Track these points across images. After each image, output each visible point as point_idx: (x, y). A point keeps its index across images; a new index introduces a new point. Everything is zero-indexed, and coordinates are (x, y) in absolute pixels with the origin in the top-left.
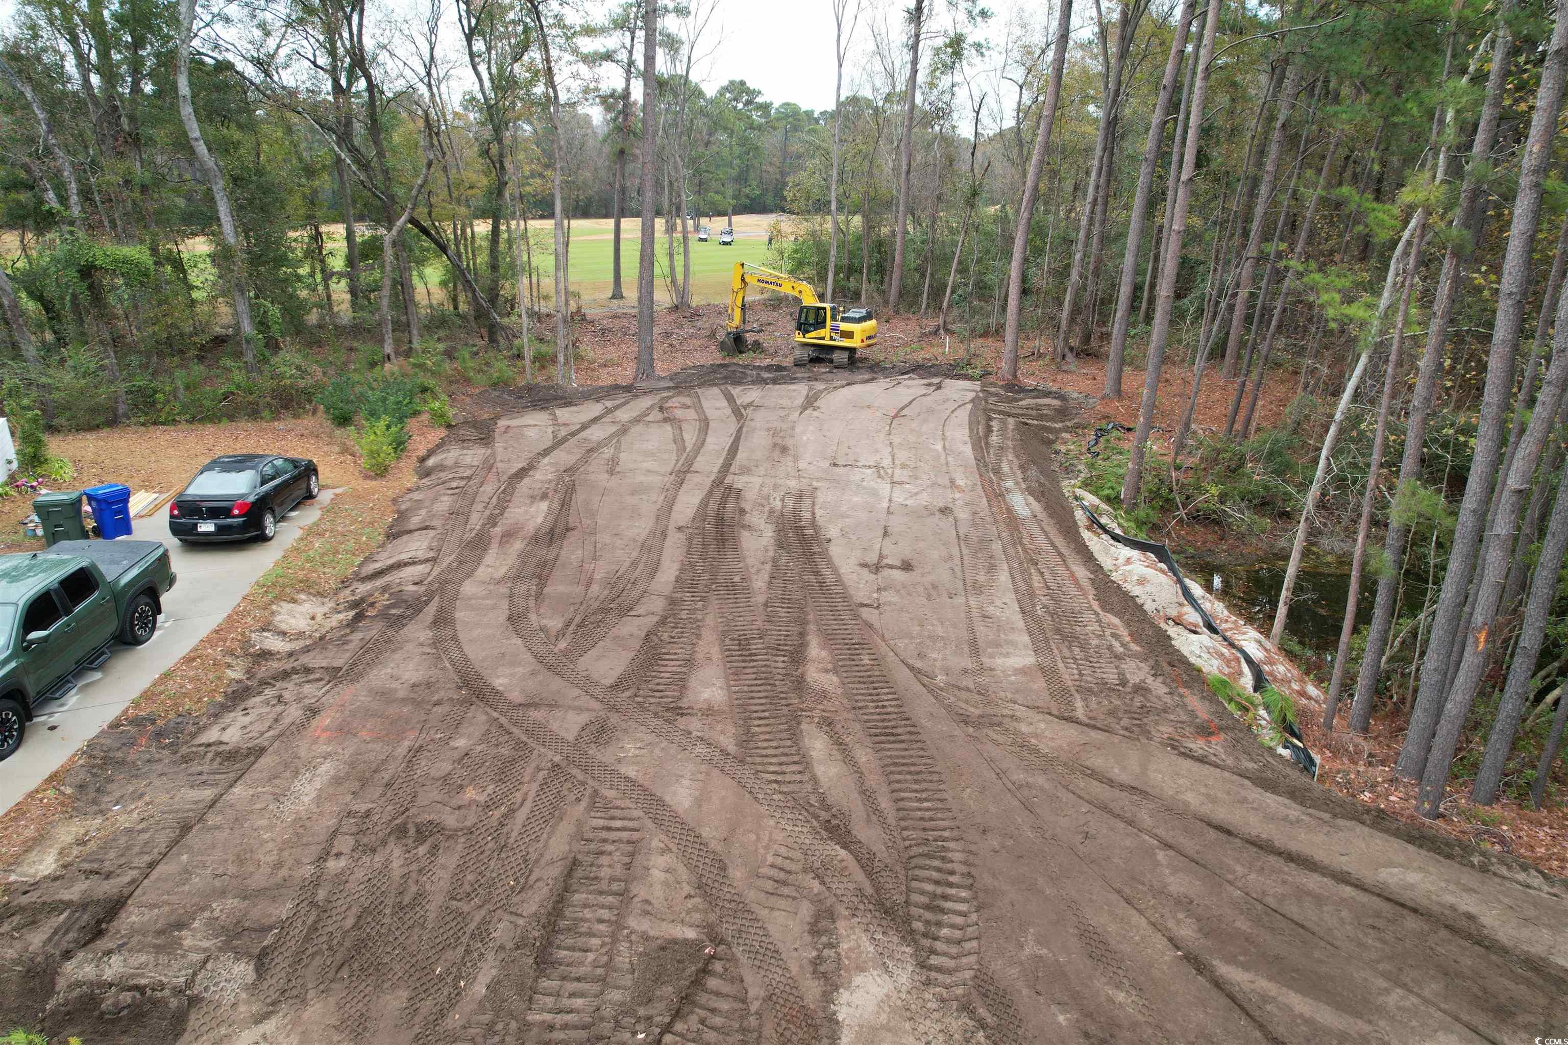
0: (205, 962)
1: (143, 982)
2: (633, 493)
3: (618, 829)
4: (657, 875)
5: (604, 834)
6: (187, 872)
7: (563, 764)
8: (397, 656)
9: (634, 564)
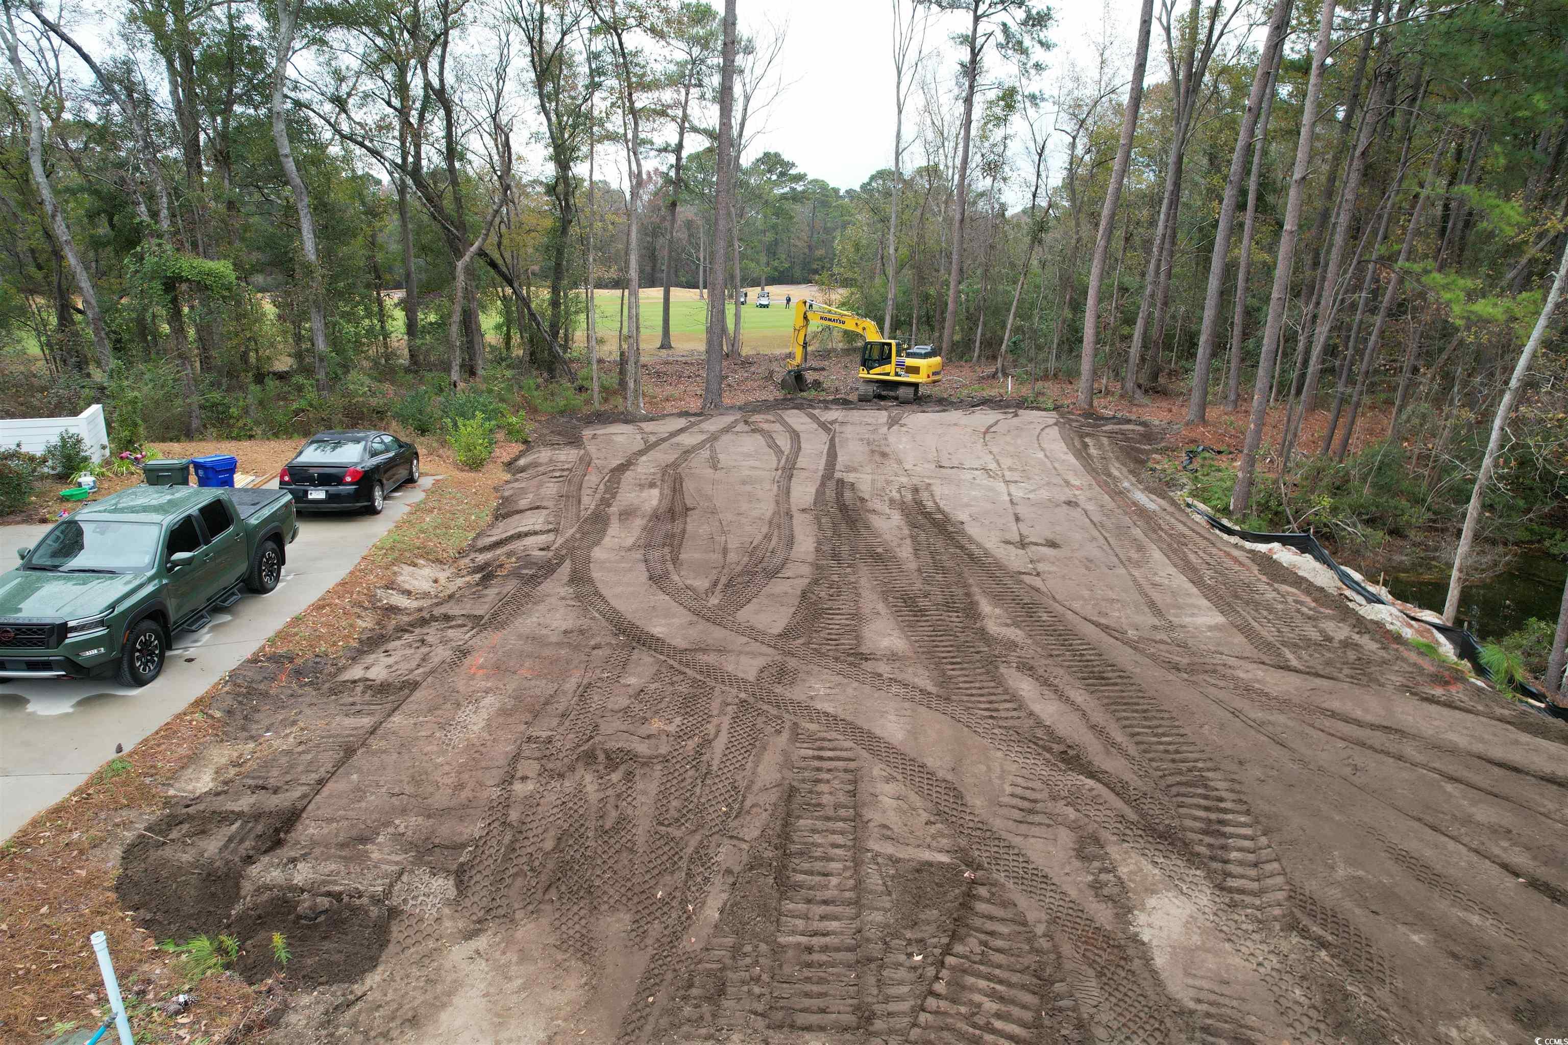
0: (401, 874)
1: (337, 888)
2: (744, 483)
3: (830, 759)
4: (888, 802)
5: (817, 763)
6: (359, 792)
7: (751, 700)
8: (541, 607)
9: (768, 537)
